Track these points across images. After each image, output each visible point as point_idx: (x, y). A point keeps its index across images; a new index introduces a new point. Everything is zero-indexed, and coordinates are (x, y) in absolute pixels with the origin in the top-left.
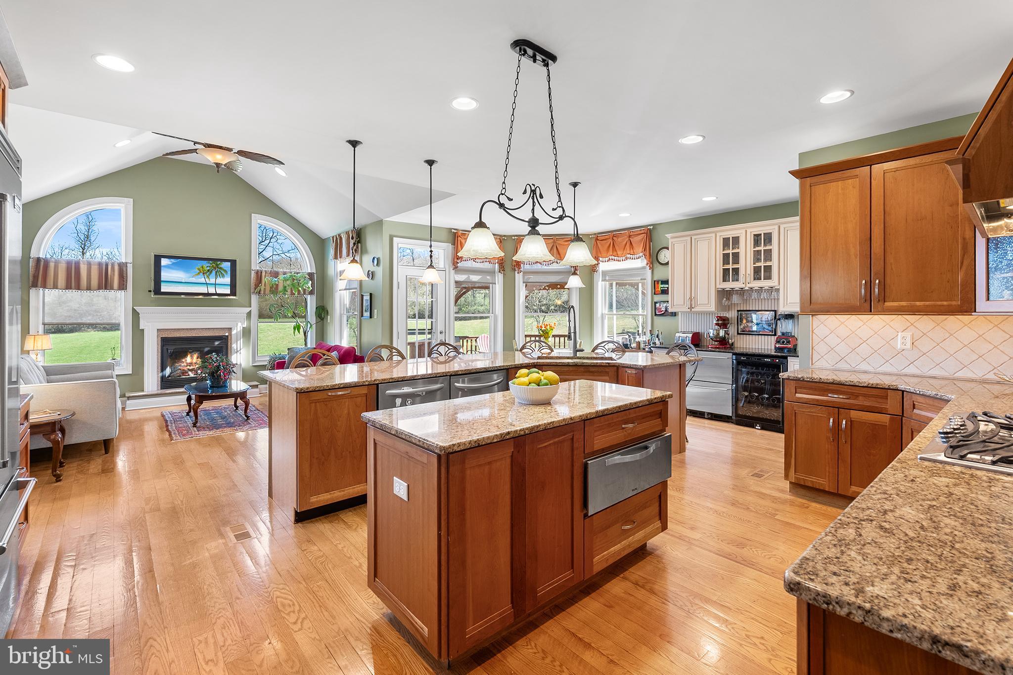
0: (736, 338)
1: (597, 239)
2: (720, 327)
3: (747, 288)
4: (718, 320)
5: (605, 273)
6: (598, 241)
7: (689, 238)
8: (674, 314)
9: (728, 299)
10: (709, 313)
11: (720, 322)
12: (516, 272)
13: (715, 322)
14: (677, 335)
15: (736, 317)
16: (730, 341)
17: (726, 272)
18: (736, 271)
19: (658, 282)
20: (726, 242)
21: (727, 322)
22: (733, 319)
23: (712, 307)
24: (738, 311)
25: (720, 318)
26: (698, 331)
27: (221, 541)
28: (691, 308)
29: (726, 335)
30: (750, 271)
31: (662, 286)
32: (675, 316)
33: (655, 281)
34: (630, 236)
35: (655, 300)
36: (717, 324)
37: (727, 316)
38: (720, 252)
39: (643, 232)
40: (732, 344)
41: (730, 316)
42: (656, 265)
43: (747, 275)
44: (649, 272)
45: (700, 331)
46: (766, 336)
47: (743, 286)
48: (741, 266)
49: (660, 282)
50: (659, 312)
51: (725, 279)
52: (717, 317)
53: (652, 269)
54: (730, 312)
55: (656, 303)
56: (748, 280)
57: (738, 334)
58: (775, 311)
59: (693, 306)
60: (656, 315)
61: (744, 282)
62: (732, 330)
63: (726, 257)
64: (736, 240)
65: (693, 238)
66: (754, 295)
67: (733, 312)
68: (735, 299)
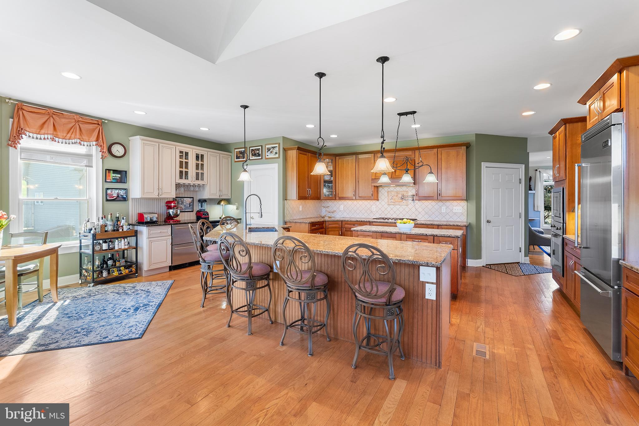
1: (21, 108)
3: (192, 184)
6: (24, 112)
7: (157, 144)
14: (146, 215)
17: (181, 173)
19: (109, 170)
20: (181, 154)
23: (173, 195)
27: (495, 351)
30: (194, 174)
31: (114, 175)
32: (126, 201)
33: (106, 170)
34: (78, 121)
38: (178, 160)
39: (95, 122)
42: (109, 156)
43: (192, 177)
46: (188, 212)
48: (189, 170)
49: (111, 172)
50: (110, 198)
51: (181, 177)
55: (107, 189)
56: (194, 180)
58: (193, 198)
59: (160, 194)
60: (107, 200)
61: (191, 180)
63: (181, 164)
64: (187, 154)
65: (160, 144)
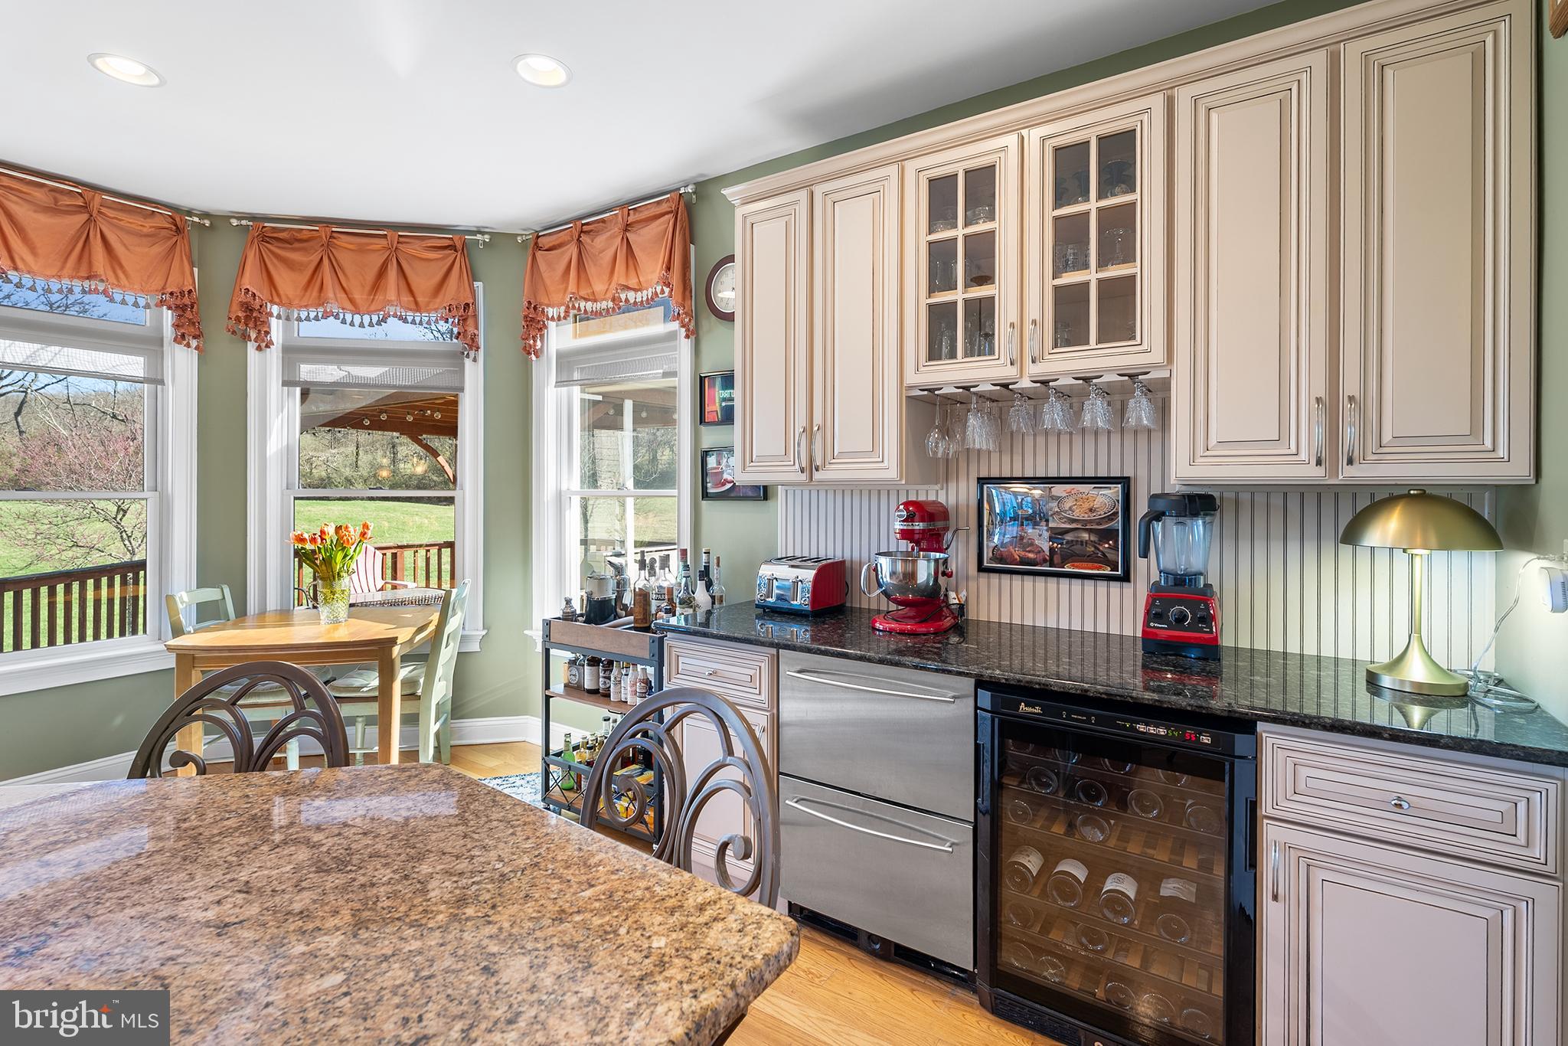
0: (973, 585)
1: (537, 246)
2: (917, 543)
3: (1025, 383)
4: (910, 519)
5: (565, 360)
6: (539, 254)
7: (802, 195)
8: (763, 493)
9: (946, 432)
10: (875, 490)
11: (919, 526)
12: (251, 347)
13: (898, 526)
14: (766, 571)
15: (974, 503)
16: (952, 595)
17: (940, 318)
18: (981, 314)
19: (712, 378)
20: (940, 191)
21: (940, 524)
22: (963, 510)
23: (888, 465)
24: (982, 481)
25: (917, 510)
26: (838, 558)
28: (812, 468)
29: (942, 580)
30: (1039, 307)
31: (727, 393)
32: (766, 498)
33: (702, 379)
34: (627, 228)
35: (706, 444)
36: (906, 535)
37: (942, 499)
38: (918, 237)
39: (665, 207)
40: (962, 607)
41: (952, 501)
42: (709, 322)
43: (1028, 327)
44: (685, 346)
45: (847, 557)
46: (1088, 584)
47: (1007, 373)
48: (1003, 290)
49: (718, 382)
50: (716, 485)
51: (938, 347)
52: (907, 504)
53: (694, 333)
54: (952, 486)
55: (706, 454)
56: (1030, 347)
57: (981, 568)
58: (1125, 482)
59: (819, 462)
60: (706, 495)
61: (1015, 355)
62: (960, 554)
63: (940, 259)
64: (982, 183)
65: (819, 190)
66: (1054, 414)
67: (963, 485)
68: (977, 432)
